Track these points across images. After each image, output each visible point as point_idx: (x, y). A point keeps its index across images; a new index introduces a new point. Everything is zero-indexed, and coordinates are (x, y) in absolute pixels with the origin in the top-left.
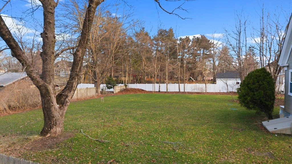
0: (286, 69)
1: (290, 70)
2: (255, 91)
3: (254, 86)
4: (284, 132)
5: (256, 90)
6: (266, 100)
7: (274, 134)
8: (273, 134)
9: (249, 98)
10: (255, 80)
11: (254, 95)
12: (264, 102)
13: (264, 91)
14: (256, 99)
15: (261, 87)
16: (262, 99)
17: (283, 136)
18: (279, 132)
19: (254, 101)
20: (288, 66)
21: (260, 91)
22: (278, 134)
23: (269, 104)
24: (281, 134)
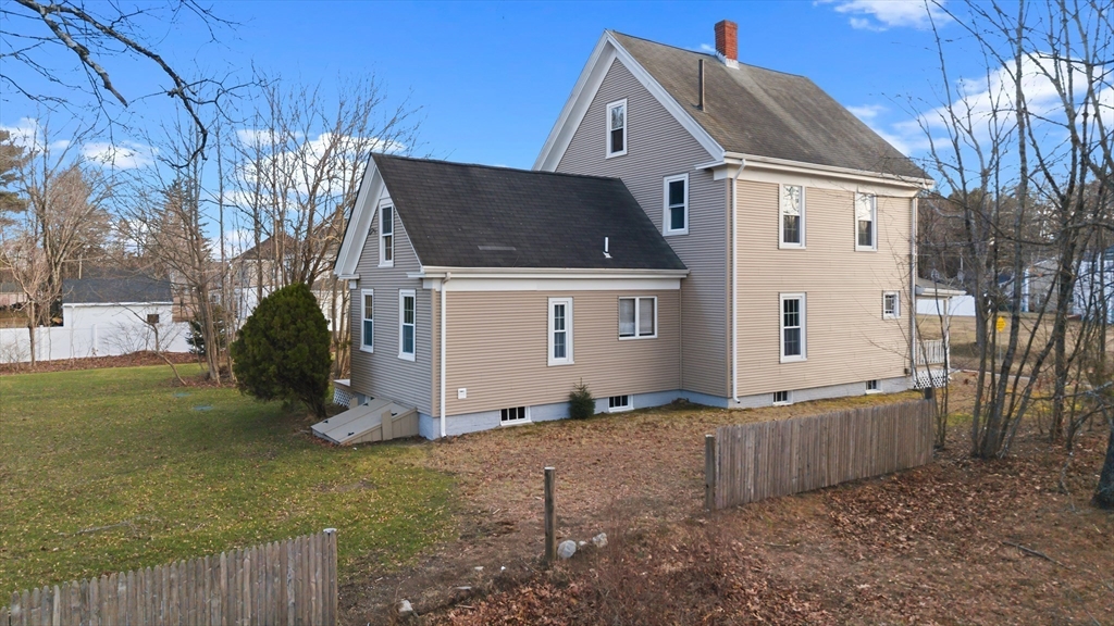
0: (353, 286)
1: (363, 290)
2: (286, 347)
3: (285, 333)
4: (368, 439)
5: (289, 343)
6: (313, 370)
7: (351, 447)
8: (347, 447)
9: (273, 368)
10: (286, 316)
11: (286, 357)
12: (309, 373)
13: (309, 346)
14: (290, 370)
15: (301, 334)
16: (305, 366)
17: (369, 448)
18: (359, 441)
19: (285, 373)
20: (357, 280)
21: (299, 345)
22: (357, 445)
23: (320, 379)
24: (362, 444)
